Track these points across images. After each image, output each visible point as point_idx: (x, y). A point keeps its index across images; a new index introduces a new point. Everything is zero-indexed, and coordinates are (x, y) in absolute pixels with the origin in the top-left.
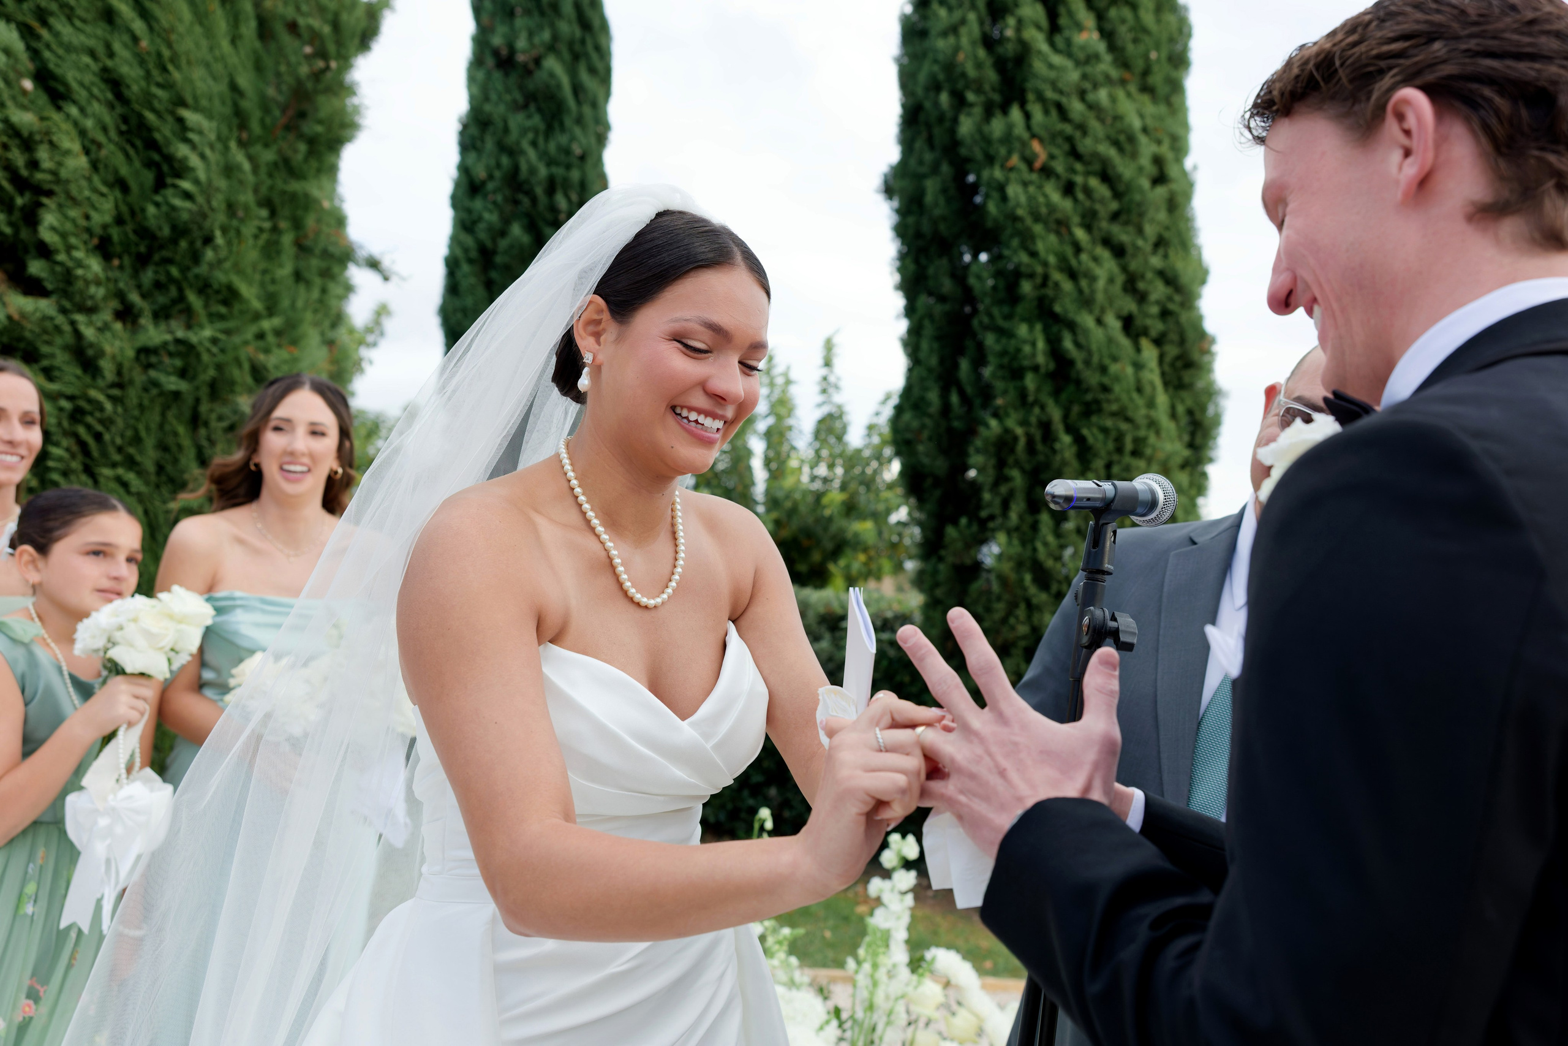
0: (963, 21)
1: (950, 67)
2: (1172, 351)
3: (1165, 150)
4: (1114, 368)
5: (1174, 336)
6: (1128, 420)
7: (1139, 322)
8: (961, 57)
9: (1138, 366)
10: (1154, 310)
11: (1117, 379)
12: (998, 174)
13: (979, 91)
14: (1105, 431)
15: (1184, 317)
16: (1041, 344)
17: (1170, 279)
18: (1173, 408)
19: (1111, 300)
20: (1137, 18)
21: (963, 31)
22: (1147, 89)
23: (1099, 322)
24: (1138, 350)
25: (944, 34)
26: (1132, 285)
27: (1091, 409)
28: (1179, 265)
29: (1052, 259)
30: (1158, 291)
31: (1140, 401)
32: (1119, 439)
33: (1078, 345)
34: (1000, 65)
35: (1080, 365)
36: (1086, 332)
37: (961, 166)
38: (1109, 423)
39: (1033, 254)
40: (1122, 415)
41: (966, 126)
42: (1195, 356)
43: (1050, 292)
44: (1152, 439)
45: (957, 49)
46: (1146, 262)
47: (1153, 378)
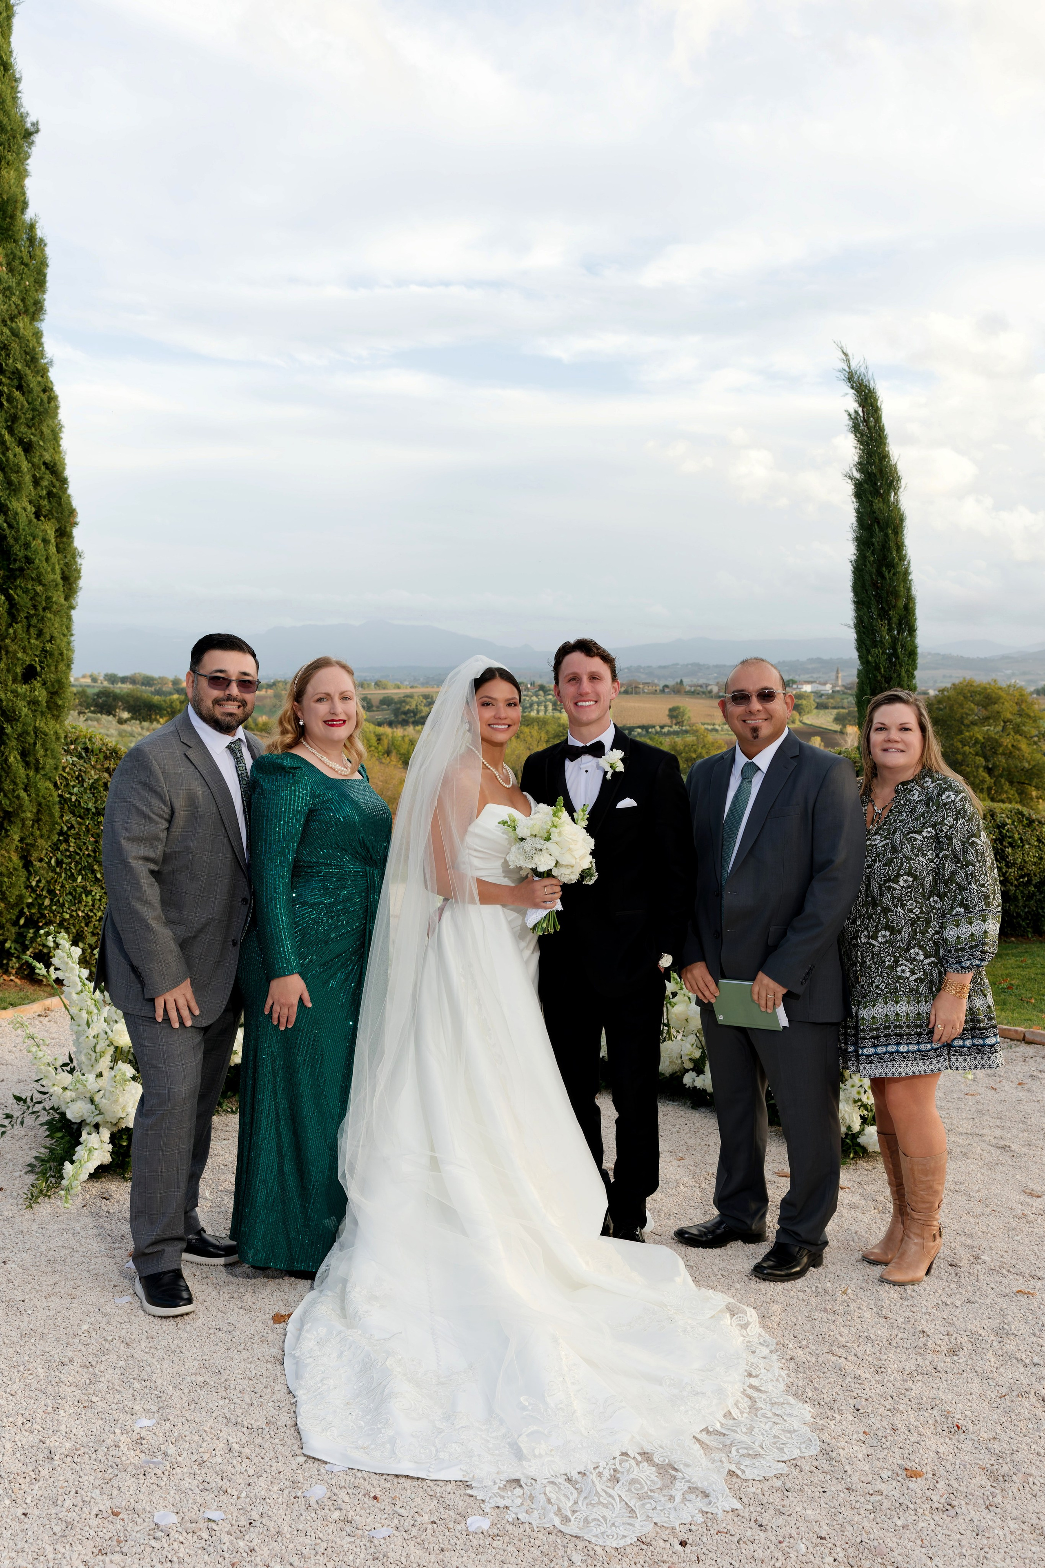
4: (33, 544)
5: (56, 512)
9: (45, 541)
10: (44, 492)
14: (26, 591)
23: (22, 507)
28: (57, 458)
33: (10, 526)
35: (11, 541)
36: (15, 515)
38: (29, 585)
46: (41, 456)
47: (53, 549)
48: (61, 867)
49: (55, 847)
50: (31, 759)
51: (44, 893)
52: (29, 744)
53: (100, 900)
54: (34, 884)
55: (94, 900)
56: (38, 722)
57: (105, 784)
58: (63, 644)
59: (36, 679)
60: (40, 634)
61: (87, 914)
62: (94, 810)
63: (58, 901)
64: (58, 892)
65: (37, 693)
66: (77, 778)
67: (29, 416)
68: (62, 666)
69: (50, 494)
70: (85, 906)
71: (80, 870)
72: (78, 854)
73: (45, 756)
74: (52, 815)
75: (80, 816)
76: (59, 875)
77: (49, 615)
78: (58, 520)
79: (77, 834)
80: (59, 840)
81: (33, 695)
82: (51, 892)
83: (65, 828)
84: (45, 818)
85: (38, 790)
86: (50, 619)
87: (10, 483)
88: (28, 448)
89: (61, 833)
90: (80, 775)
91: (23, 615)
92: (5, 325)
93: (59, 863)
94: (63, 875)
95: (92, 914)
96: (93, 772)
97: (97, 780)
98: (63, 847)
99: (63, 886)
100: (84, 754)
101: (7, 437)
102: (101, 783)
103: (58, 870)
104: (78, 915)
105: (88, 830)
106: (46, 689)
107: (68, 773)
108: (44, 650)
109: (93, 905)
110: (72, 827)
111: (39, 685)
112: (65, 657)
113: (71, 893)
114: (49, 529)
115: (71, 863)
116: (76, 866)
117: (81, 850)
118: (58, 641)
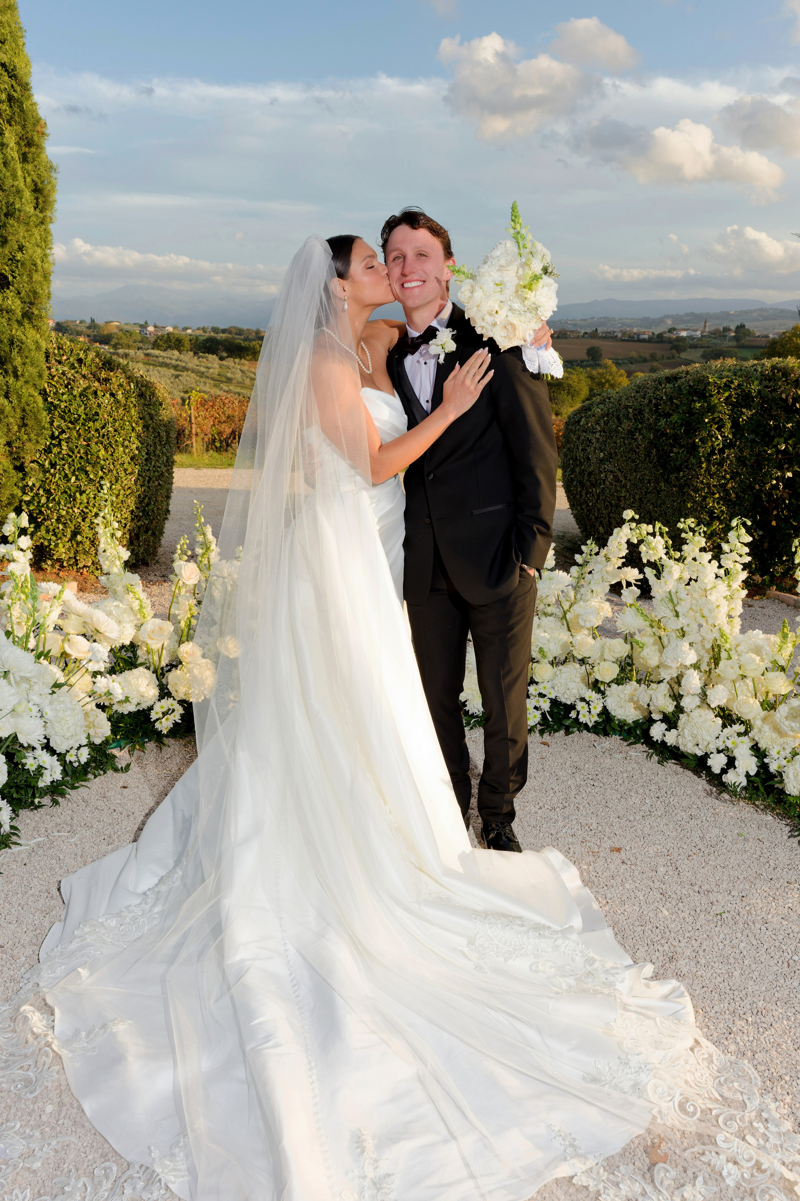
15: (24, 104)
48: (55, 469)
49: (48, 450)
50: (9, 367)
51: (41, 492)
52: (4, 351)
53: (95, 498)
54: (30, 484)
55: (88, 499)
56: (14, 331)
57: (95, 393)
58: (36, 256)
59: (8, 288)
61: (82, 511)
62: (84, 416)
63: (54, 499)
64: (53, 491)
65: (10, 302)
66: (66, 387)
68: (36, 277)
69: (11, 99)
70: (81, 503)
71: (74, 471)
72: (71, 457)
73: (24, 364)
74: (38, 421)
75: (70, 422)
76: (54, 475)
77: (11, 222)
78: (24, 127)
79: (69, 438)
80: (51, 443)
81: (6, 304)
82: (48, 492)
83: (57, 433)
84: (30, 422)
85: (19, 397)
86: (13, 226)
89: (53, 437)
90: (69, 384)
93: (53, 465)
94: (57, 475)
95: (87, 510)
96: (81, 382)
97: (85, 389)
98: (55, 450)
99: (58, 486)
100: (76, 365)
102: (89, 391)
103: (52, 471)
104: (74, 511)
105: (80, 435)
106: (20, 298)
107: (57, 382)
108: (13, 259)
109: (88, 503)
110: (63, 432)
111: (12, 294)
112: (39, 268)
113: (66, 492)
115: (64, 465)
116: (70, 468)
117: (73, 453)
118: (30, 251)
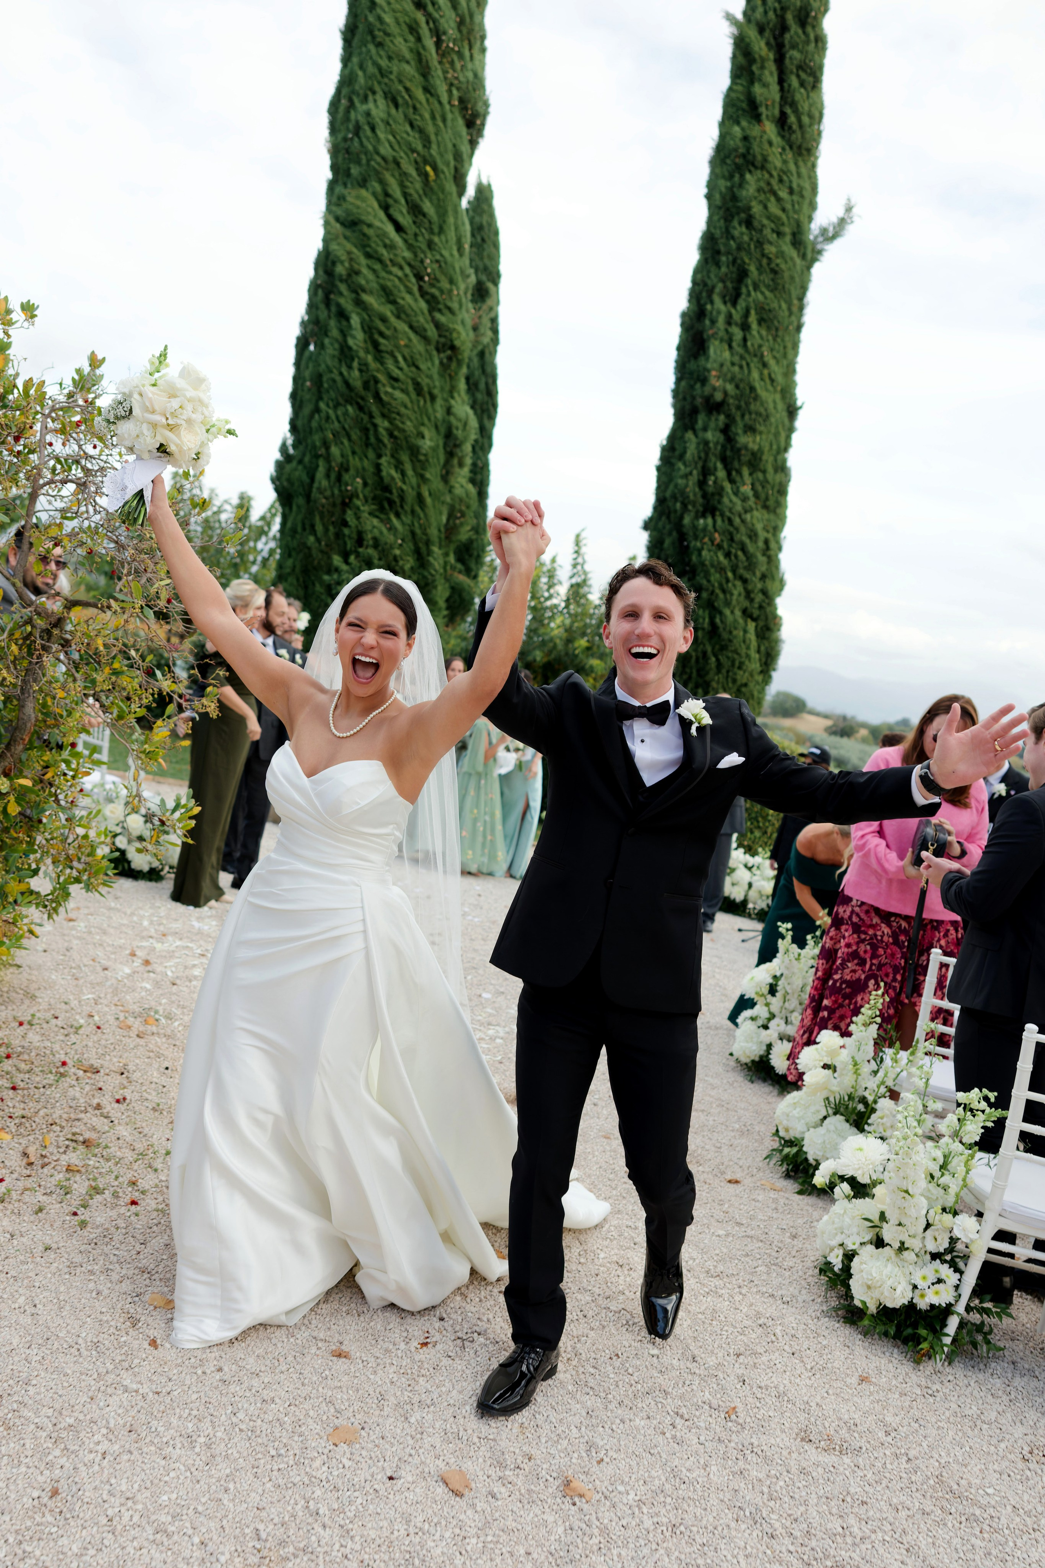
0: (691, 473)
1: (683, 493)
2: (761, 623)
3: (770, 536)
4: (735, 633)
5: (763, 617)
6: (738, 654)
7: (749, 610)
8: (688, 490)
9: (745, 631)
10: (756, 605)
11: (735, 637)
12: (698, 544)
13: (694, 506)
14: (728, 658)
15: (768, 609)
16: (707, 620)
17: (764, 592)
18: (759, 647)
19: (738, 602)
20: (765, 477)
21: (690, 477)
22: (766, 507)
23: (732, 612)
24: (746, 624)
25: (682, 477)
26: (748, 594)
27: (723, 648)
28: (769, 588)
29: (716, 585)
30: (759, 598)
31: (743, 646)
32: (733, 662)
33: (722, 621)
34: (704, 496)
35: (721, 630)
36: (726, 617)
37: (682, 537)
38: (730, 655)
39: (709, 581)
40: (736, 652)
41: (687, 520)
42: (772, 626)
43: (713, 597)
44: (747, 662)
45: (687, 486)
47: (752, 636)
60: (734, 681)
67: (746, 564)
69: (761, 607)
87: (726, 599)
88: (745, 581)
91: (724, 671)
92: (740, 516)
101: (730, 575)
114: (751, 626)
